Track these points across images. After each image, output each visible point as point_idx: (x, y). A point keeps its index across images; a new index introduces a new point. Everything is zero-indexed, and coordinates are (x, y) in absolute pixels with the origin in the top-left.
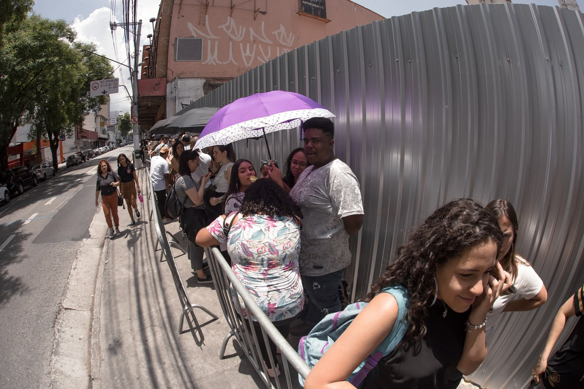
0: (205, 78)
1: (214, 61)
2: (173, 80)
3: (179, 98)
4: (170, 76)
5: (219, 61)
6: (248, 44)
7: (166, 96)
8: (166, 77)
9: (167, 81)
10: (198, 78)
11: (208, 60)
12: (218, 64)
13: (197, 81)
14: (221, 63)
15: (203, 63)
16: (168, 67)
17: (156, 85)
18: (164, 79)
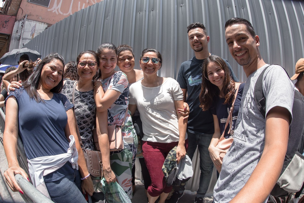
0: (47, 24)
1: (58, 10)
2: (21, 20)
3: (23, 39)
4: (20, 15)
5: (61, 11)
6: (84, 4)
7: (11, 35)
8: (16, 16)
9: (16, 19)
10: (42, 22)
11: (53, 9)
12: (59, 14)
13: (40, 24)
14: (62, 13)
15: (49, 10)
16: (20, 6)
17: (6, 22)
18: (14, 17)
